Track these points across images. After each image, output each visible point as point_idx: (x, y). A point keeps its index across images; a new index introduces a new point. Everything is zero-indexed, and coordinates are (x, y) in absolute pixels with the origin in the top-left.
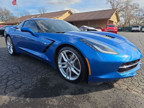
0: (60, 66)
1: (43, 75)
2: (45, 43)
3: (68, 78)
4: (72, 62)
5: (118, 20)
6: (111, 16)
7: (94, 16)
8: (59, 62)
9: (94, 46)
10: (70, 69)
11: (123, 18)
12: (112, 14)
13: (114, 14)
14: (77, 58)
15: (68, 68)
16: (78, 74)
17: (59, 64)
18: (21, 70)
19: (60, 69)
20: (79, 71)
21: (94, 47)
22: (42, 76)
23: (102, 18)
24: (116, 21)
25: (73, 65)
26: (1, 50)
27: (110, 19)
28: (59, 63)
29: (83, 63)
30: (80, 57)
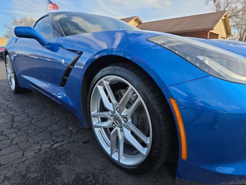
0: (95, 122)
1: (57, 142)
2: (63, 61)
3: (115, 157)
4: (125, 112)
5: (228, 33)
6: (215, 24)
7: (181, 26)
8: (94, 111)
9: (201, 58)
10: (122, 131)
11: (236, 30)
12: (217, 21)
13: (221, 21)
14: (140, 98)
15: (117, 128)
16: (144, 151)
17: (94, 116)
18: (15, 125)
19: (96, 130)
20: (148, 141)
21: (202, 63)
22: (52, 145)
23: (197, 28)
24: (225, 35)
25: (130, 120)
26: (2, 84)
27: (212, 29)
28: (92, 113)
29: (161, 116)
30: (150, 96)
